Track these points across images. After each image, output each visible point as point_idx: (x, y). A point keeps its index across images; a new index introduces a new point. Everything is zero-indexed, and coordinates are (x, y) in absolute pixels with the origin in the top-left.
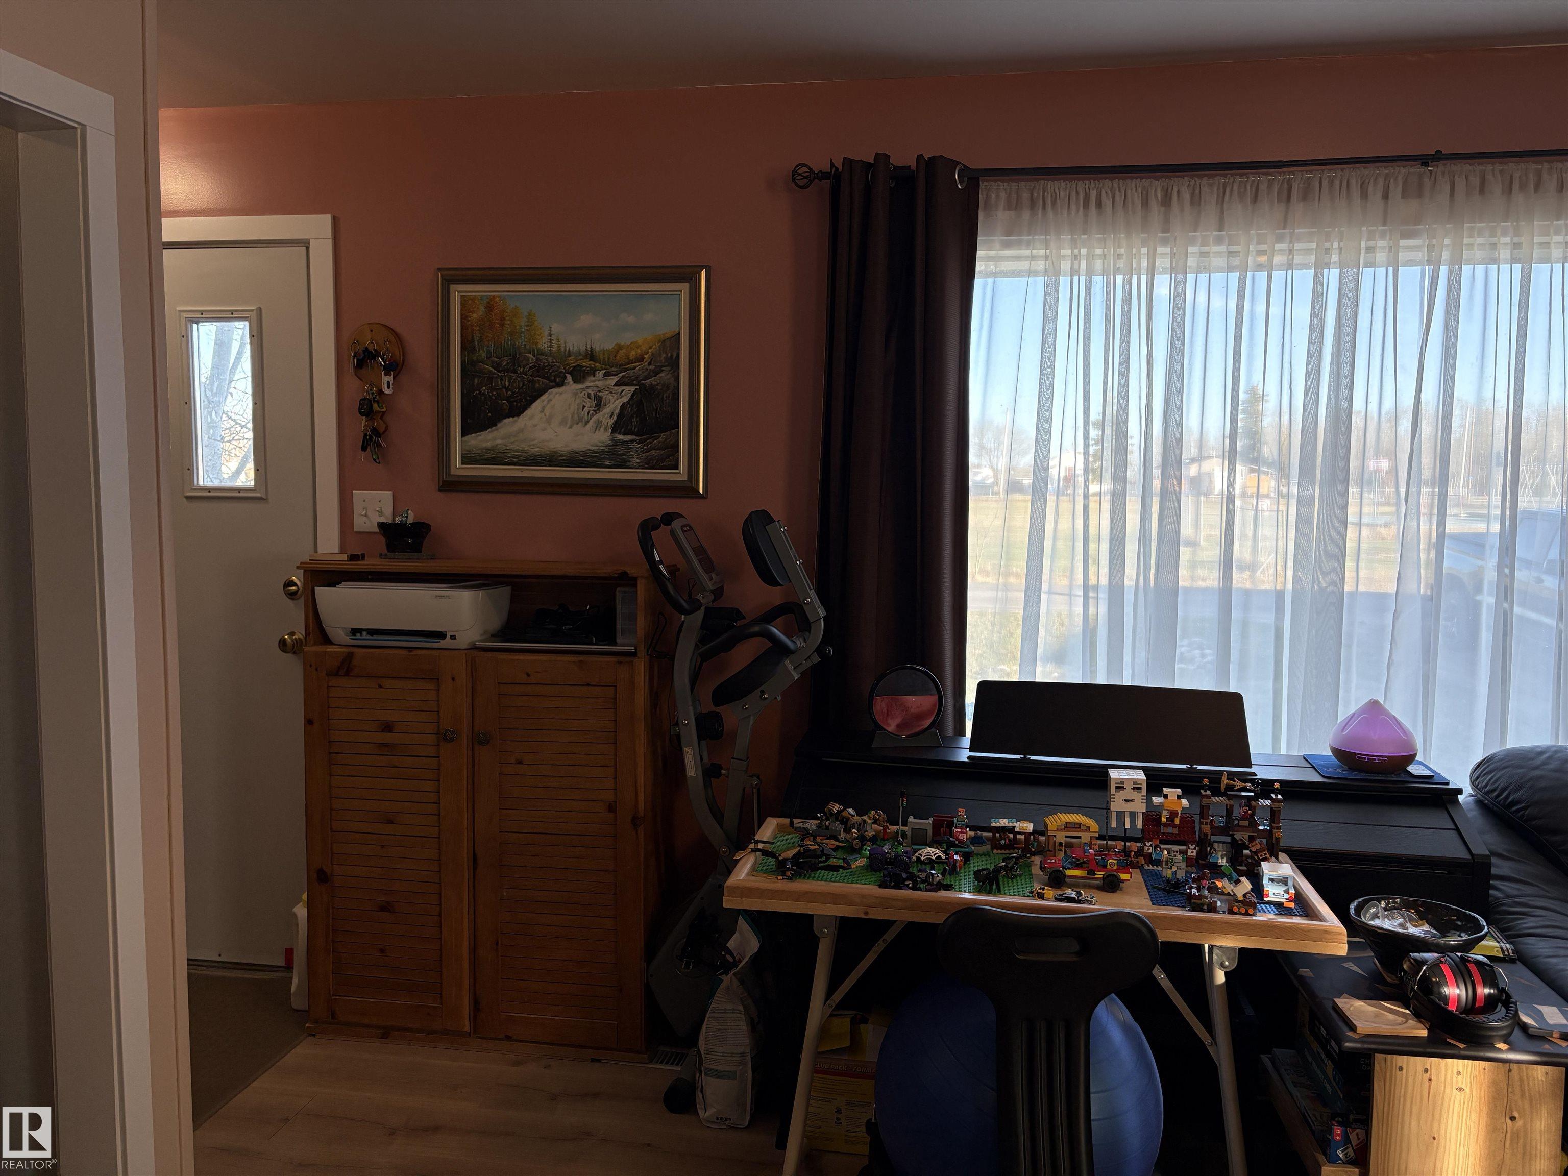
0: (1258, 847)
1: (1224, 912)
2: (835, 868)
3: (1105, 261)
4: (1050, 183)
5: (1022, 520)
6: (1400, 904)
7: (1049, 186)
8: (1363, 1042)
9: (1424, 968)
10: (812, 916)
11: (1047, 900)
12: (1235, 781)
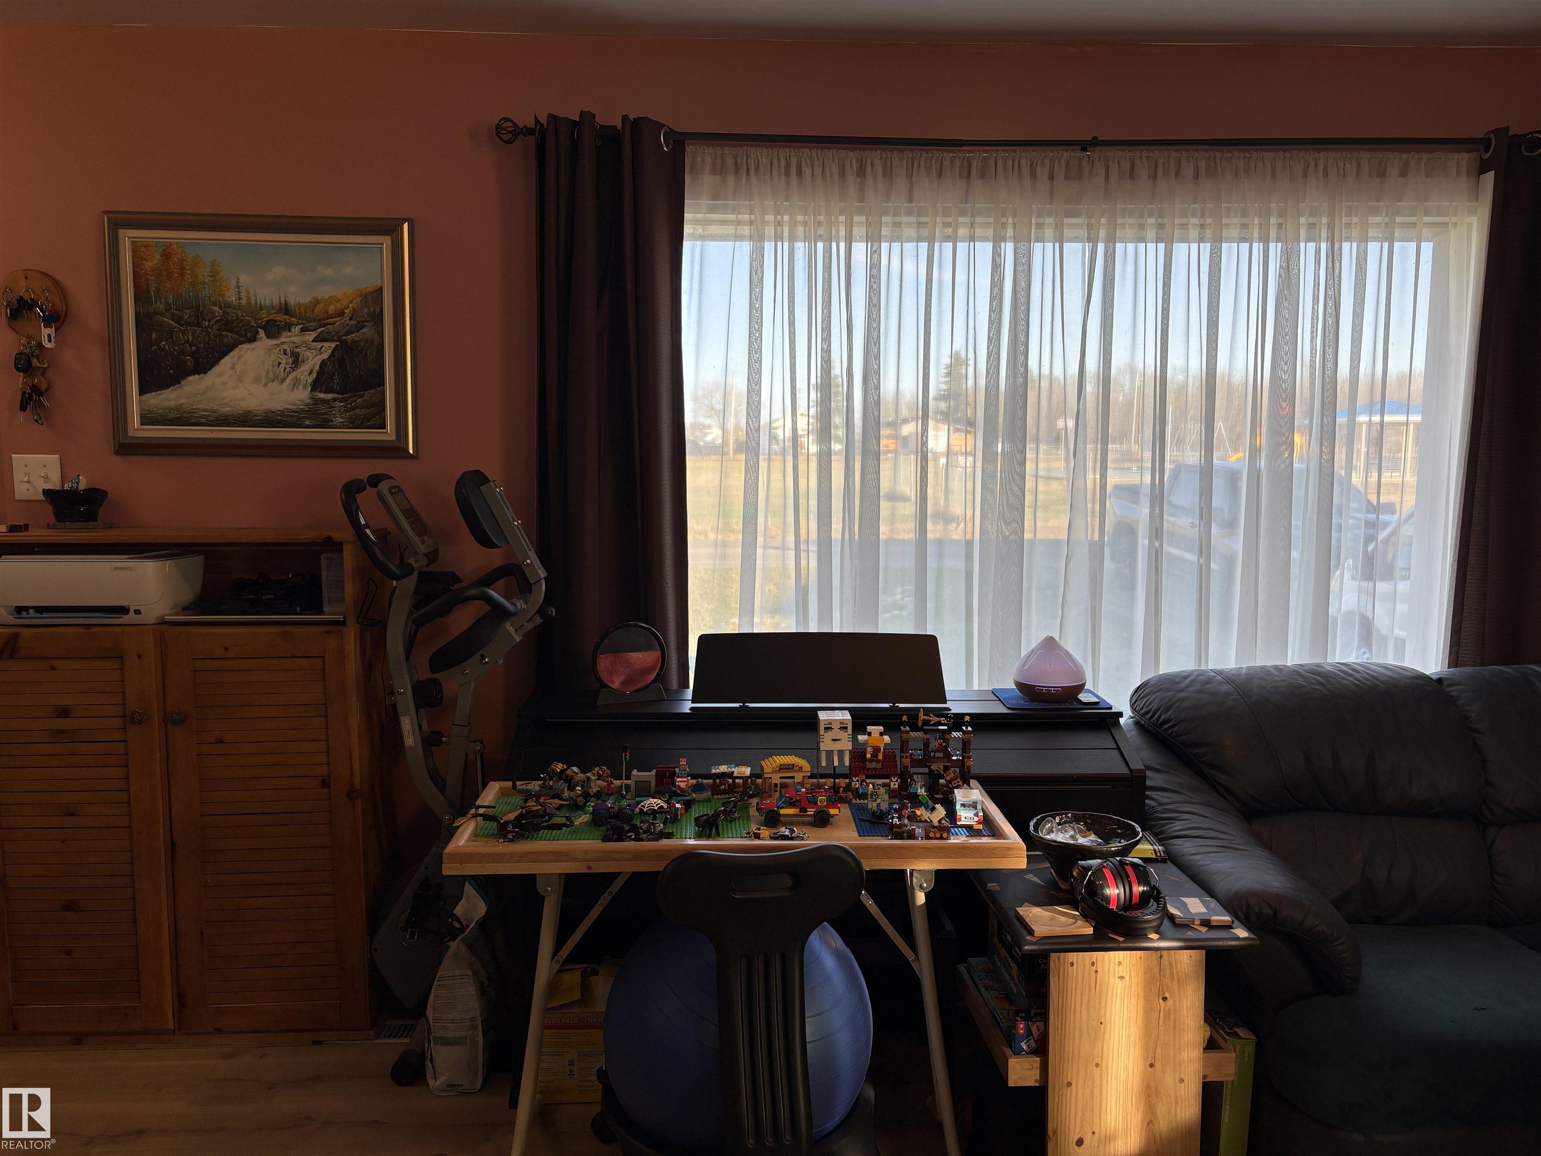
0: (952, 775)
1: (922, 838)
2: (558, 827)
3: (807, 228)
4: (753, 150)
5: (737, 480)
6: (1071, 819)
7: (752, 152)
8: (1040, 944)
9: (1090, 873)
10: (534, 876)
11: (763, 839)
12: (930, 717)
